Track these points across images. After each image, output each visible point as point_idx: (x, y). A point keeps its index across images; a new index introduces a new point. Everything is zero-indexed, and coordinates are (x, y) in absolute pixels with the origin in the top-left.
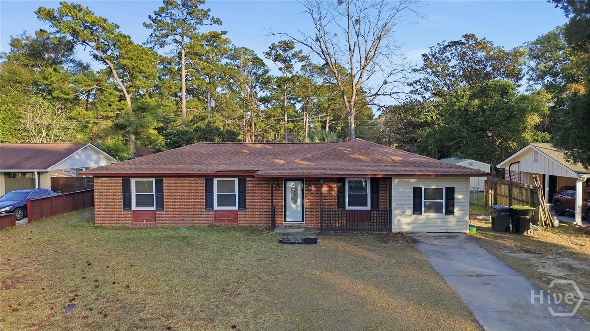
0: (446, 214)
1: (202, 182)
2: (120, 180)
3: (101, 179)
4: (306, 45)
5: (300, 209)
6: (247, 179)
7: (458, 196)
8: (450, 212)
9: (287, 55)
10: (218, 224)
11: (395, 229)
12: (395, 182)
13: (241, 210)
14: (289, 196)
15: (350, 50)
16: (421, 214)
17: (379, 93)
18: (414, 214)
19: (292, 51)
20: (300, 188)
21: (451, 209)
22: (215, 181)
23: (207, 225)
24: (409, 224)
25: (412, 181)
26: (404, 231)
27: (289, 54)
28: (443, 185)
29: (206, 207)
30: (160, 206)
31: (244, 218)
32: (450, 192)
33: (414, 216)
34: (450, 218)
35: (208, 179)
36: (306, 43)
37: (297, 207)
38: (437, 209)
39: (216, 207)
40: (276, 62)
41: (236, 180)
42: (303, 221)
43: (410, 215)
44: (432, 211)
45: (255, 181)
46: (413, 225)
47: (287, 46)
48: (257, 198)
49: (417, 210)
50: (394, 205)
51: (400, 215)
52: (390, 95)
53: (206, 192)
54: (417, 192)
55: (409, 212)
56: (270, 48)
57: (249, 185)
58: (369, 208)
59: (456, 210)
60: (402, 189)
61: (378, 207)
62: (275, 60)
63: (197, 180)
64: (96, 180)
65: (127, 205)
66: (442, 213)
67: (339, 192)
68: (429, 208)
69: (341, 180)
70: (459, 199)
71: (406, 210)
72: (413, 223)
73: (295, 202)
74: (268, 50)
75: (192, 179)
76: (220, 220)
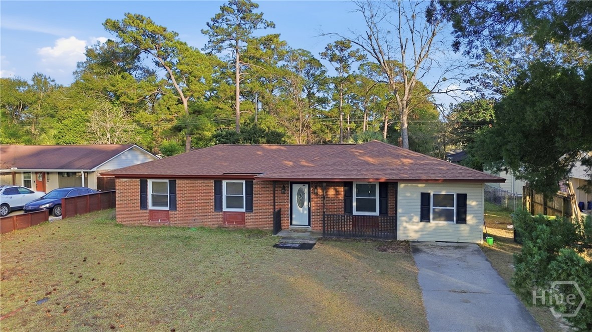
0: (457, 223)
1: (211, 183)
2: (138, 180)
3: (121, 179)
4: (357, 44)
5: (306, 212)
6: (254, 181)
7: (471, 203)
8: (462, 220)
9: (344, 55)
10: (227, 225)
11: (401, 236)
12: (401, 186)
13: (249, 212)
14: (295, 198)
15: (402, 47)
16: (429, 221)
17: (434, 91)
18: (421, 221)
19: (349, 51)
20: (306, 190)
21: (464, 216)
22: (224, 183)
23: (216, 226)
24: (416, 231)
25: (420, 185)
26: (410, 239)
27: (346, 53)
28: (455, 191)
29: (216, 208)
30: (173, 206)
31: (251, 221)
32: (462, 198)
33: (422, 224)
34: (462, 227)
35: (218, 180)
36: (357, 41)
37: (303, 211)
38: (448, 216)
39: (225, 209)
40: (333, 63)
41: (244, 182)
42: (309, 225)
43: (418, 223)
44: (442, 219)
45: (261, 184)
46: (420, 233)
47: (343, 45)
48: (262, 198)
49: (425, 217)
50: (399, 211)
51: (406, 222)
52: (446, 93)
53: (216, 194)
54: (425, 197)
55: (417, 218)
56: (326, 48)
57: (256, 188)
58: (377, 213)
59: (468, 218)
60: (408, 195)
61: (386, 213)
62: (331, 60)
63: (207, 182)
64: (117, 181)
65: (144, 204)
66: (453, 220)
67: (345, 195)
68: (438, 216)
69: (348, 184)
70: (472, 207)
71: (412, 217)
72: (421, 230)
73: (302, 205)
74: (324, 50)
75: (203, 180)
76: (229, 222)
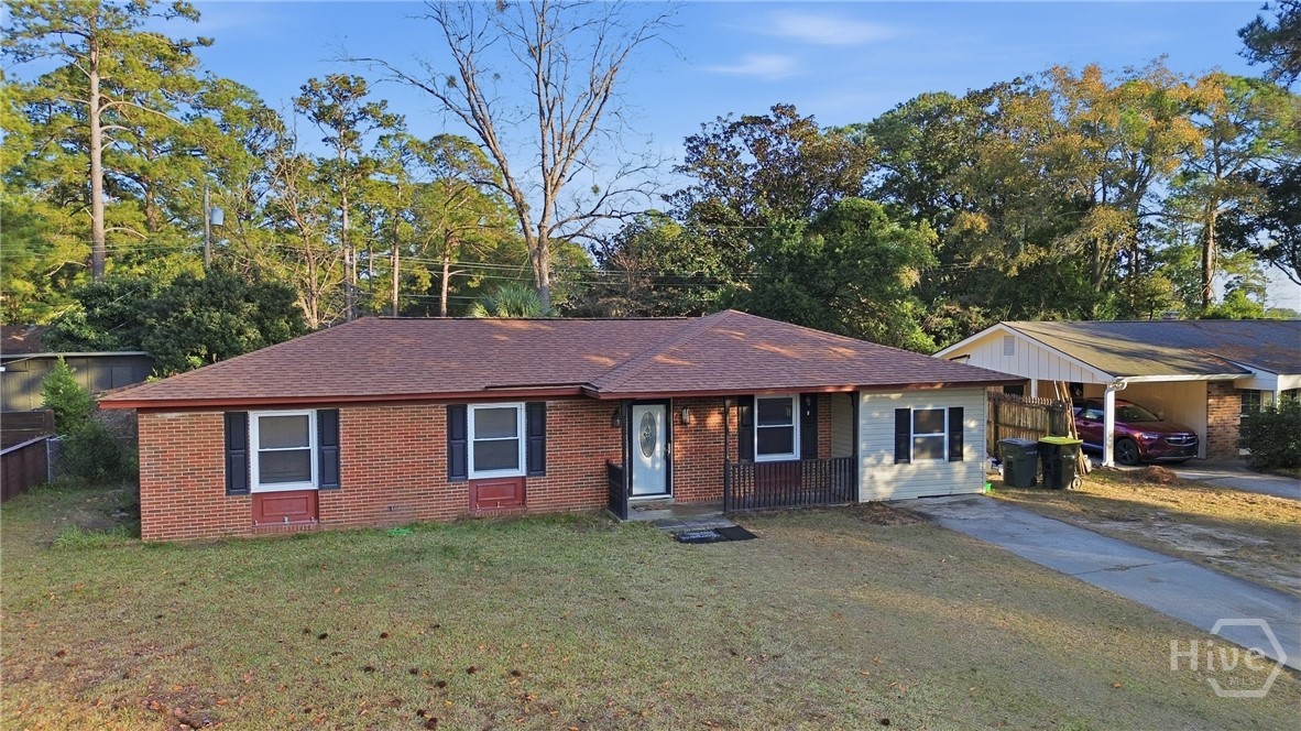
0: (950, 460)
1: (441, 413)
2: (219, 416)
3: (159, 415)
4: (432, 92)
5: (660, 466)
6: (549, 403)
7: (970, 424)
8: (956, 455)
9: (349, 109)
10: (479, 512)
11: (864, 496)
12: (865, 398)
13: (535, 475)
14: (638, 437)
15: (542, 113)
16: (909, 462)
18: (896, 462)
20: (659, 419)
21: (959, 449)
22: (471, 410)
23: (453, 516)
24: (888, 483)
25: (894, 396)
26: (880, 498)
28: (945, 404)
29: (451, 474)
30: (330, 475)
31: (540, 495)
32: (957, 415)
33: (898, 466)
34: (957, 466)
35: (456, 407)
36: (431, 87)
37: (653, 462)
38: (936, 452)
39: (472, 473)
40: (321, 124)
41: (521, 407)
42: (668, 492)
43: (890, 466)
44: (928, 454)
45: (566, 408)
46: (894, 485)
47: (347, 88)
48: (570, 443)
49: (902, 455)
50: (862, 446)
51: (873, 466)
52: (620, 217)
53: (451, 436)
54: (902, 416)
55: (889, 459)
56: (304, 88)
57: (552, 417)
58: (796, 455)
59: (966, 450)
60: (876, 414)
61: (815, 454)
62: (319, 117)
63: (427, 409)
64: (143, 419)
65: (237, 479)
66: (943, 457)
67: (741, 424)
68: (922, 448)
69: (744, 399)
70: (971, 429)
71: (882, 456)
72: (896, 480)
73: (651, 452)
74: (299, 93)
75: (415, 407)
76: (483, 504)
